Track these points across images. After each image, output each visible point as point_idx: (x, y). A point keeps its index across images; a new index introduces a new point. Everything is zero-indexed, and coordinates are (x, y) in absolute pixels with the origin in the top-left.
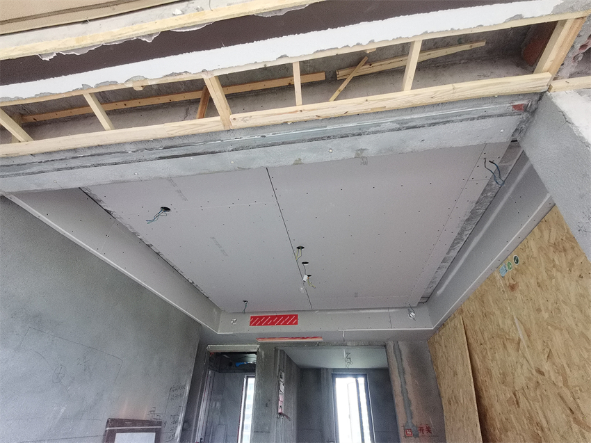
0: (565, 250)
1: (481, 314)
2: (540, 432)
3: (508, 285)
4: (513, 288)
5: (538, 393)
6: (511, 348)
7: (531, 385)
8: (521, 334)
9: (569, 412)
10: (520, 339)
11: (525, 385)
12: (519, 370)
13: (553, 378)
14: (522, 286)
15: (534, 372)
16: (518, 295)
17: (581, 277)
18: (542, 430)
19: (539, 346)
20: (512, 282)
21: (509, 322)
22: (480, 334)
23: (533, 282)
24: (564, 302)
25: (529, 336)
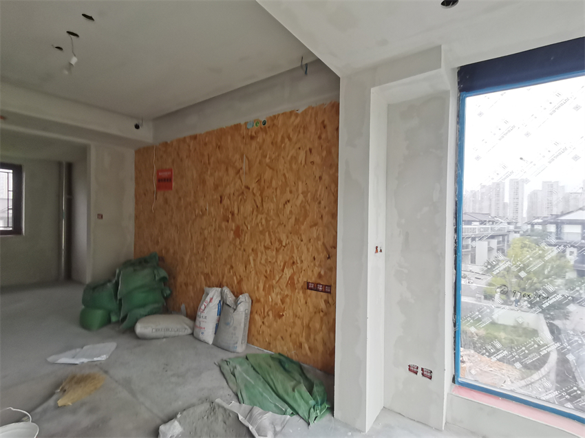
0: (299, 131)
1: (214, 145)
2: (230, 216)
3: (250, 134)
4: (252, 138)
5: (240, 197)
6: (232, 172)
7: (237, 194)
8: (245, 166)
9: (255, 207)
10: (241, 168)
11: (232, 193)
12: (232, 185)
13: (255, 191)
14: (260, 139)
15: (243, 187)
16: (254, 144)
17: (300, 148)
18: (233, 214)
19: (255, 174)
20: (253, 134)
21: (237, 156)
22: (206, 158)
23: (269, 140)
24: (283, 158)
25: (249, 169)
